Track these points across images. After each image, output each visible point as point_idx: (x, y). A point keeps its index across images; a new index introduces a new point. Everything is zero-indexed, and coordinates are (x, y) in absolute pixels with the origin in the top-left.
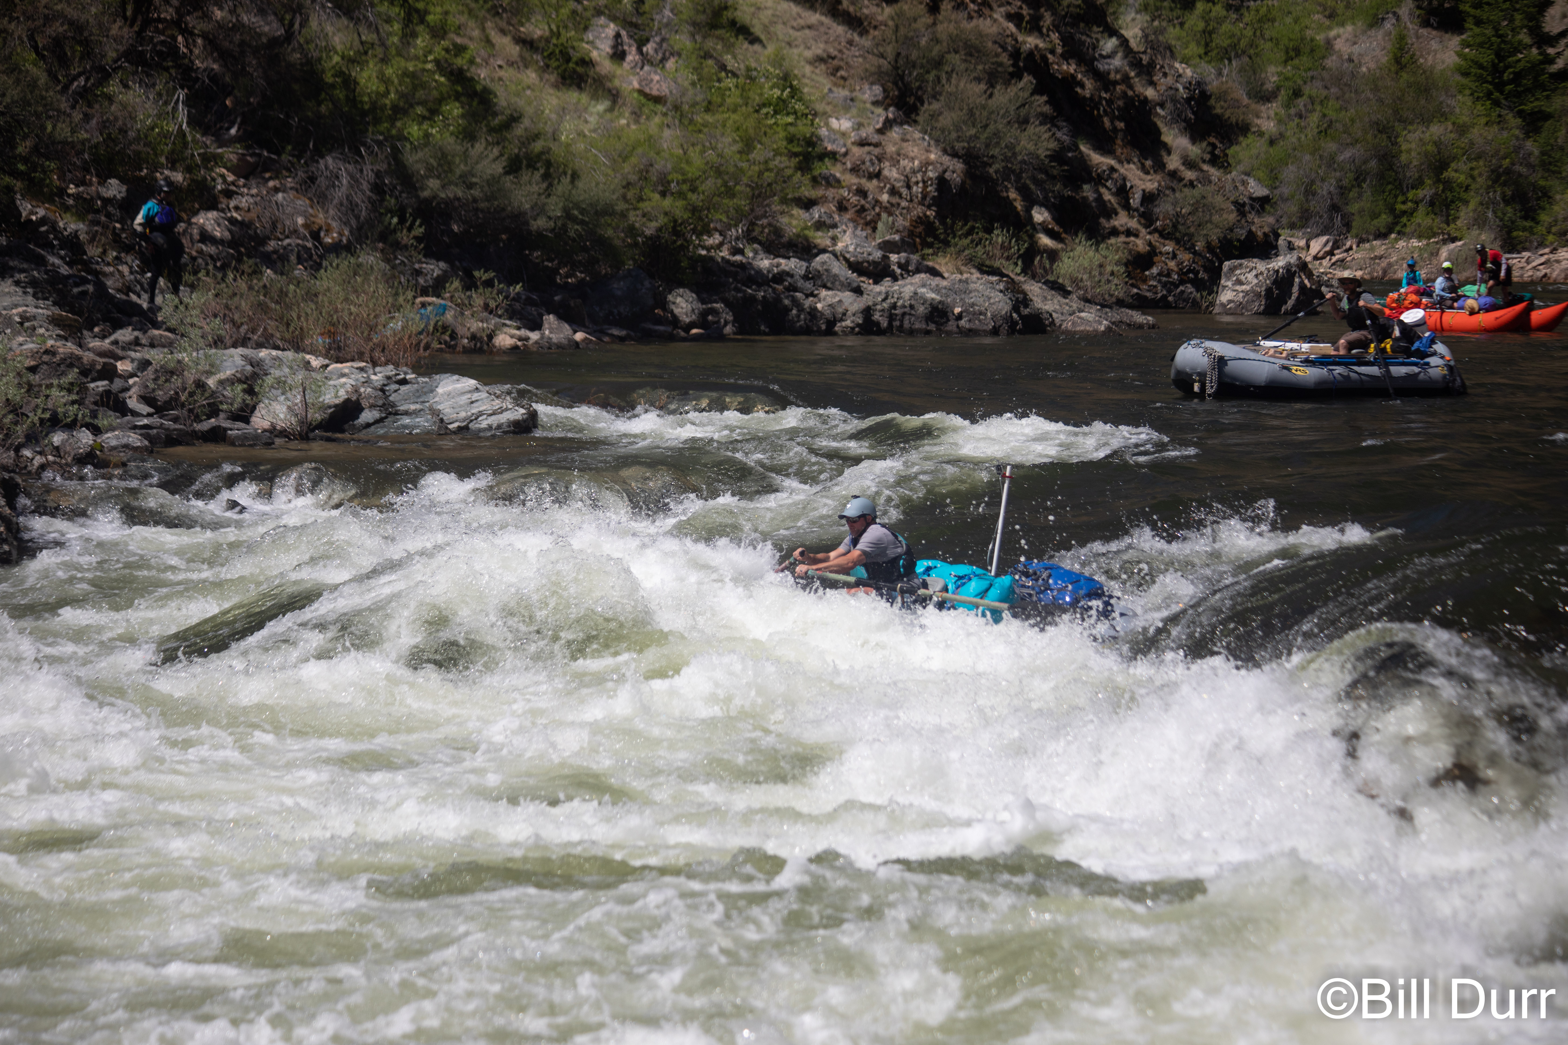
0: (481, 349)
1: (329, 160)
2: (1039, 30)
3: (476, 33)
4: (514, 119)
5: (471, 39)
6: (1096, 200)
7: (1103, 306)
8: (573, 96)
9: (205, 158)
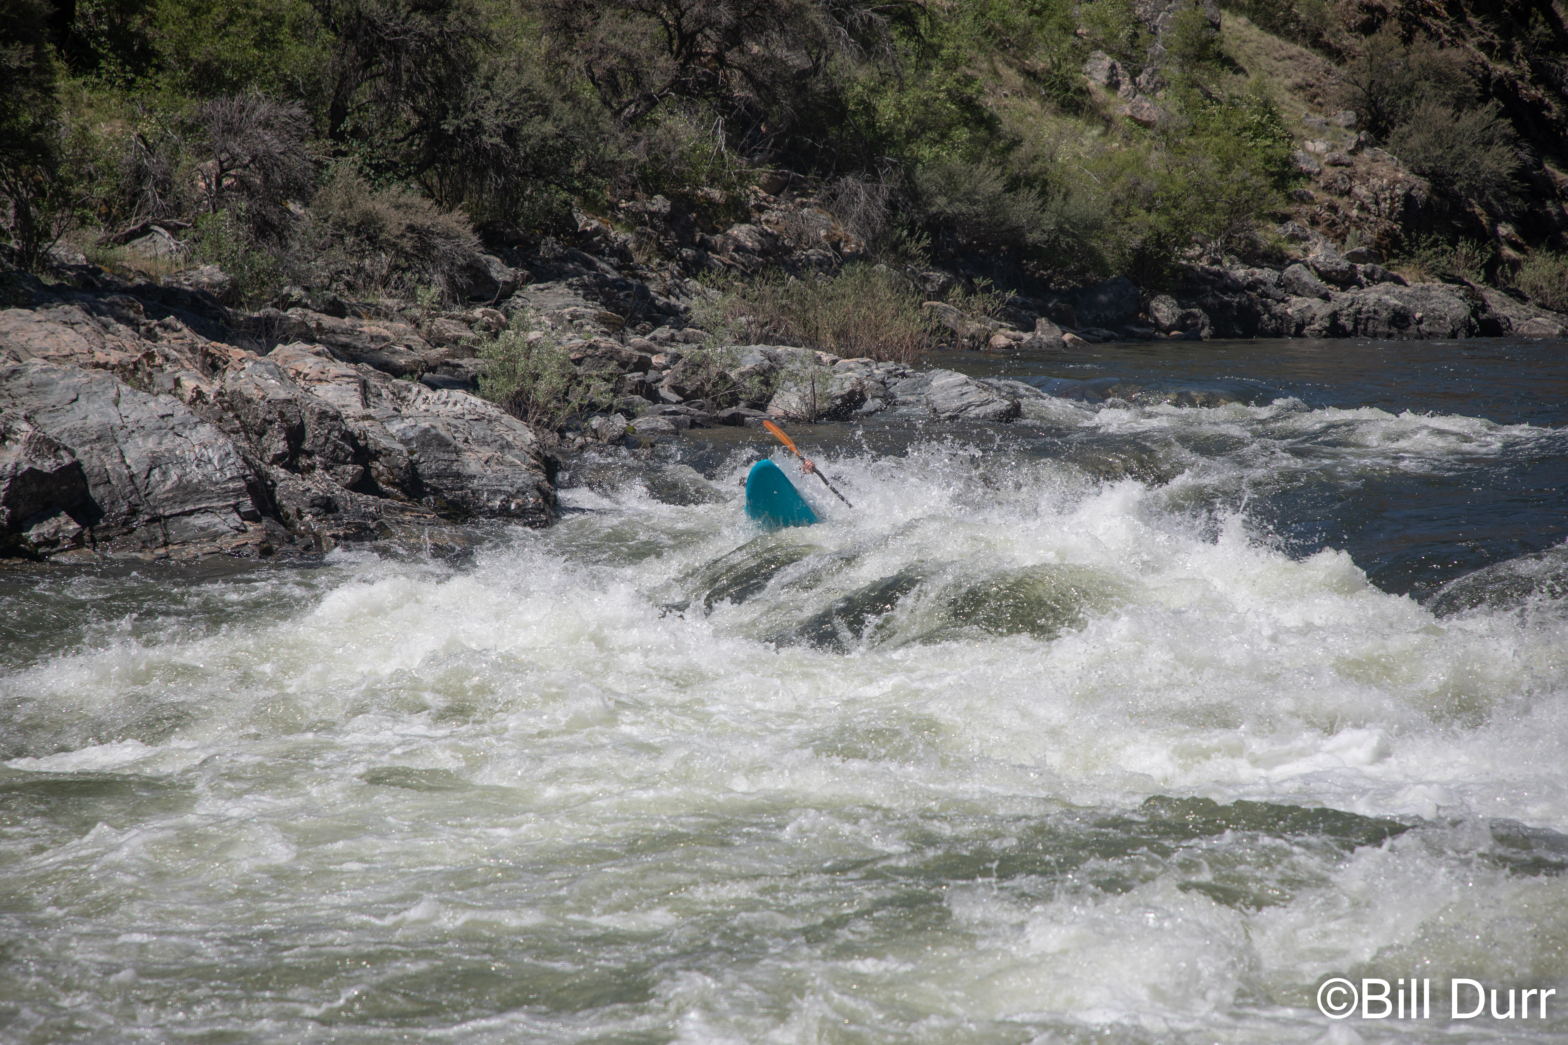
0: (978, 348)
1: (850, 179)
2: (1510, 58)
3: (985, 66)
4: (1016, 143)
5: (981, 71)
6: (1559, 214)
7: (1559, 312)
8: (1070, 122)
9: (741, 177)
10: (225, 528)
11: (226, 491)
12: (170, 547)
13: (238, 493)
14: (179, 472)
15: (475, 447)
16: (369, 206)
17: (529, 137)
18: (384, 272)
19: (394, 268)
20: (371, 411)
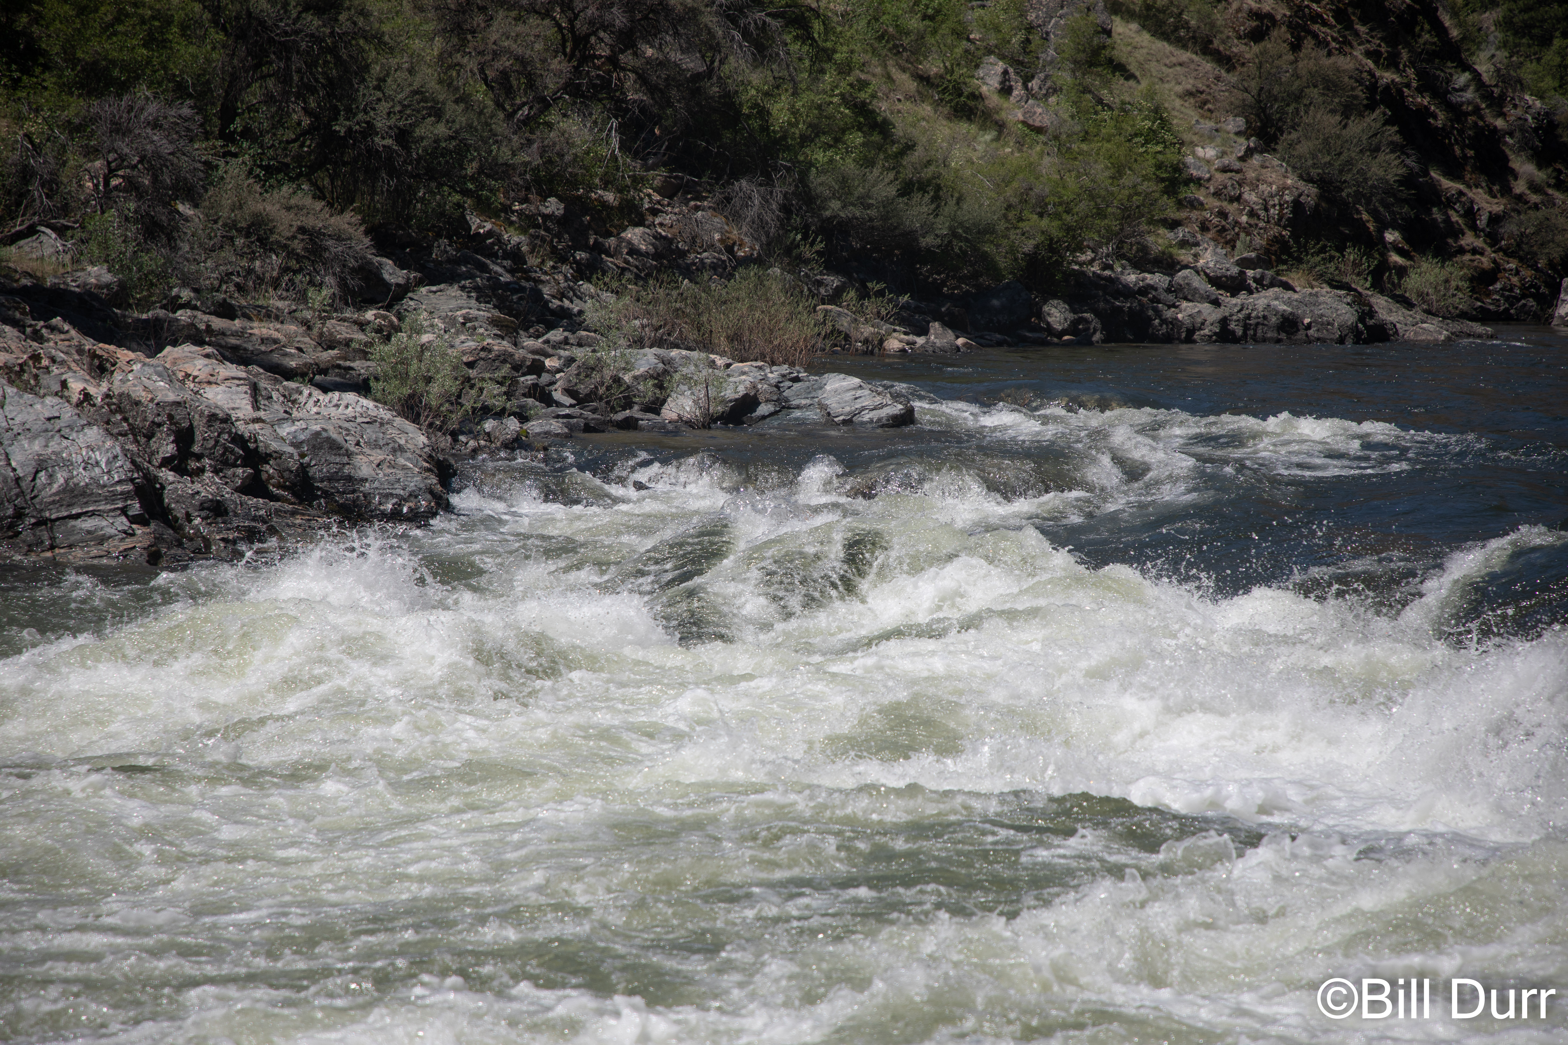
0: (872, 352)
1: (744, 183)
2: (1396, 66)
3: (878, 70)
4: (909, 147)
5: (874, 75)
6: (1444, 221)
7: (1445, 318)
8: (963, 127)
9: (634, 179)
10: (113, 531)
11: (114, 494)
12: (57, 551)
13: (126, 496)
14: (65, 474)
15: (366, 450)
16: (260, 207)
17: (422, 138)
18: (275, 274)
19: (285, 270)
20: (261, 414)
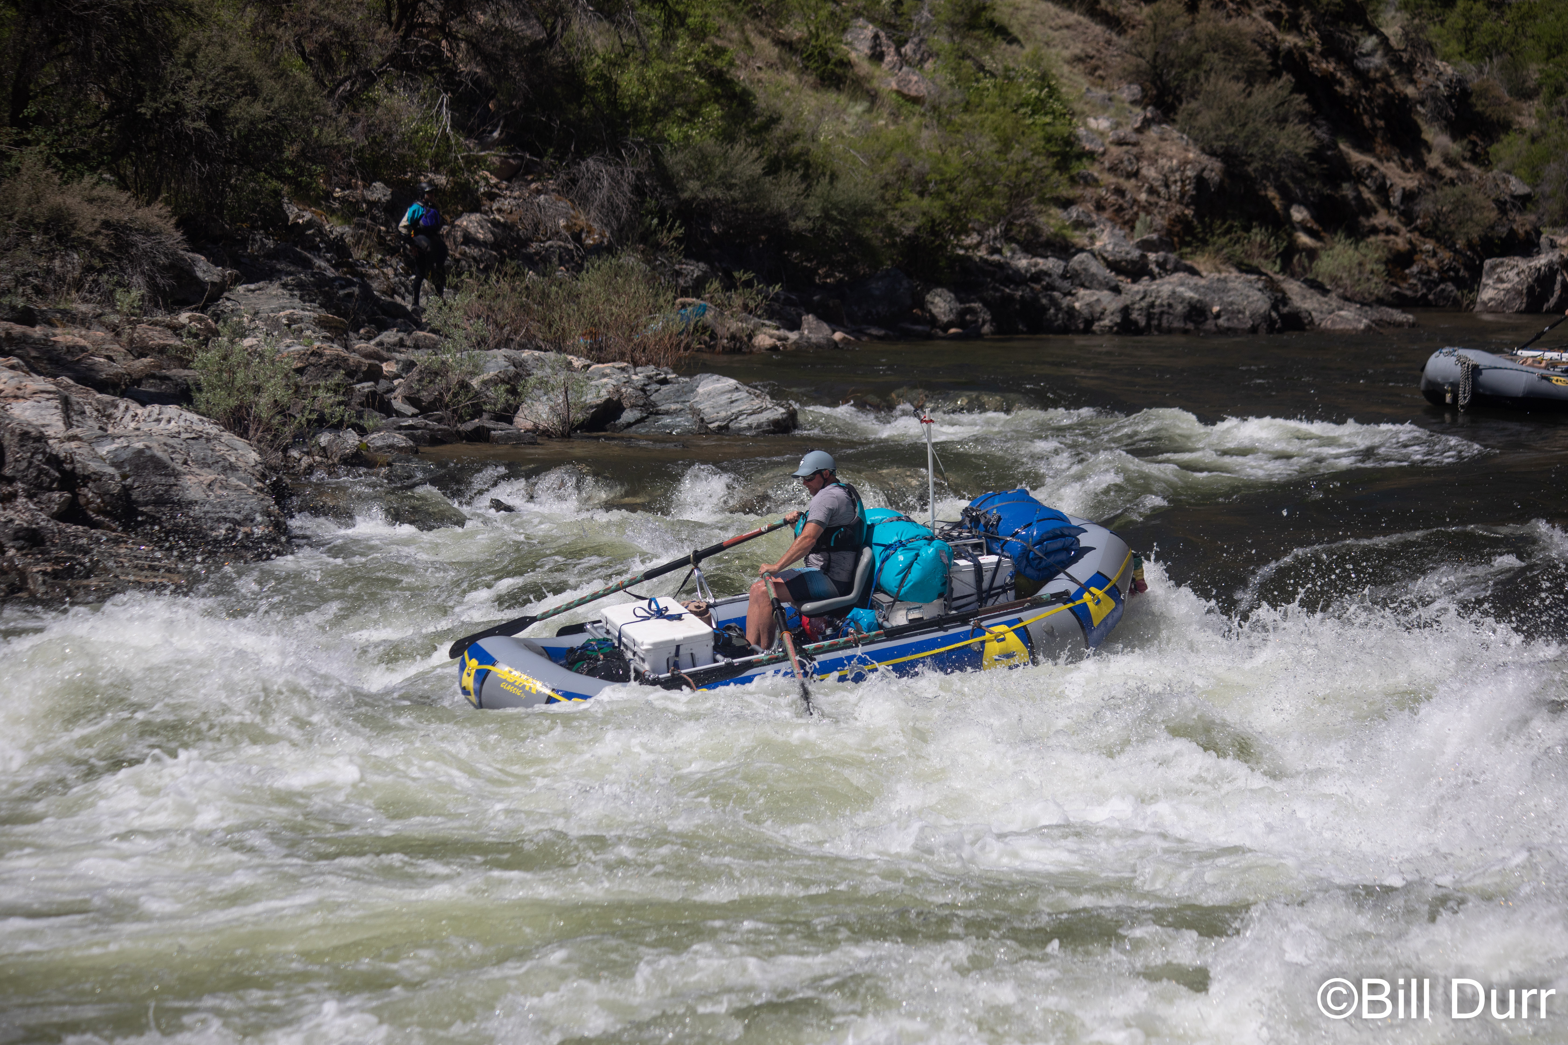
0: (740, 349)
1: (591, 162)
2: (1298, 28)
3: (736, 35)
4: (774, 120)
5: (730, 41)
6: (1355, 198)
7: (1363, 304)
8: (832, 97)
9: (469, 161)
15: (195, 469)
16: (59, 199)
17: (236, 120)
18: (77, 274)
19: (88, 269)
20: (76, 431)
